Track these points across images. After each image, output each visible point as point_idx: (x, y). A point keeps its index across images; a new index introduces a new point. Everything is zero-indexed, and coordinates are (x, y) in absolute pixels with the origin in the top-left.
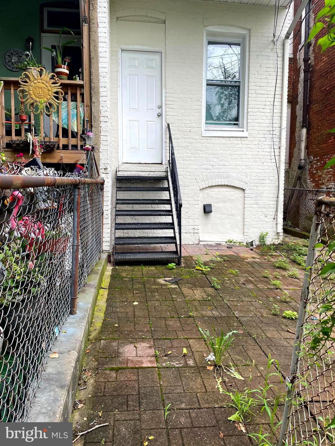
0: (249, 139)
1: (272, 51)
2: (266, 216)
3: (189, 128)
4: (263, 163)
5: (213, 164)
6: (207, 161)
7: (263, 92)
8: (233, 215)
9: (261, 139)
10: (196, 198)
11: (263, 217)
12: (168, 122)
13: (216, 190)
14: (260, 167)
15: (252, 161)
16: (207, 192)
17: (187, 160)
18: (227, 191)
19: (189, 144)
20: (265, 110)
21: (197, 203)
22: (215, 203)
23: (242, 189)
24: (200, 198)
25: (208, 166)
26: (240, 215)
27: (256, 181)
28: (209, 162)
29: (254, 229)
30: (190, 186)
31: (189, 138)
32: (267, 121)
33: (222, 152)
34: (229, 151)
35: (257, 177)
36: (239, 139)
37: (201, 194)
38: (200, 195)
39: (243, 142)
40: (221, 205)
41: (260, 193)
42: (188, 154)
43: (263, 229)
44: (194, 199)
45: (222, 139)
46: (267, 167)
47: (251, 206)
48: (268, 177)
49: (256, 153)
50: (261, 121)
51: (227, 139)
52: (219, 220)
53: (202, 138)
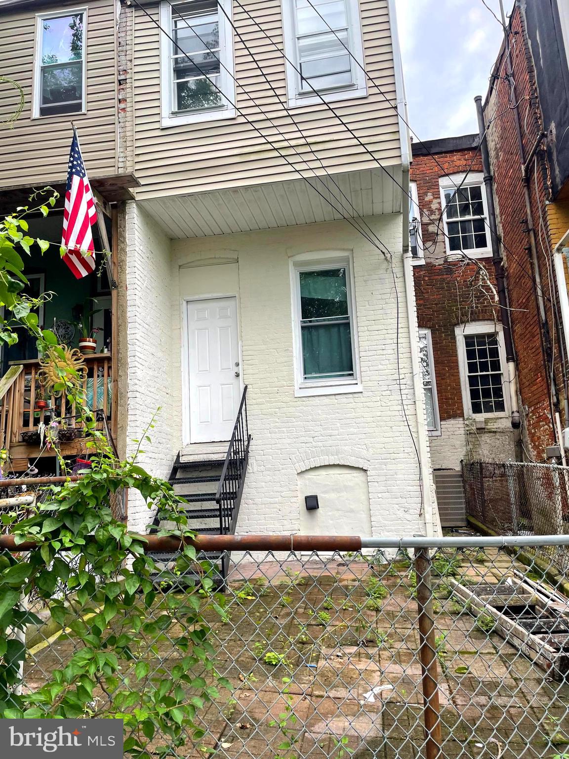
0: (365, 394)
1: (387, 271)
2: (406, 510)
3: (276, 388)
4: (391, 427)
5: (314, 436)
6: (305, 431)
7: (380, 327)
8: (352, 511)
9: (384, 393)
10: (293, 487)
11: (401, 514)
12: (247, 383)
13: (323, 473)
14: (387, 435)
15: (373, 426)
16: (309, 476)
17: (275, 433)
18: (340, 474)
19: (277, 410)
20: (385, 352)
21: (295, 494)
22: (323, 493)
23: (362, 469)
24: (298, 488)
25: (307, 438)
26: (363, 511)
27: (383, 456)
28: (308, 433)
29: (388, 533)
30: (283, 469)
31: (276, 402)
32: (390, 367)
33: (325, 416)
34: (337, 415)
35: (384, 449)
36: (351, 396)
37: (300, 481)
38: (299, 483)
39: (357, 400)
40: (333, 496)
41: (391, 474)
42: (276, 424)
43: (404, 533)
44: (290, 489)
45: (325, 397)
46: (398, 434)
47: (380, 495)
48: (402, 449)
49: (379, 414)
50: (380, 367)
51: (331, 397)
52: (332, 520)
53: (296, 399)
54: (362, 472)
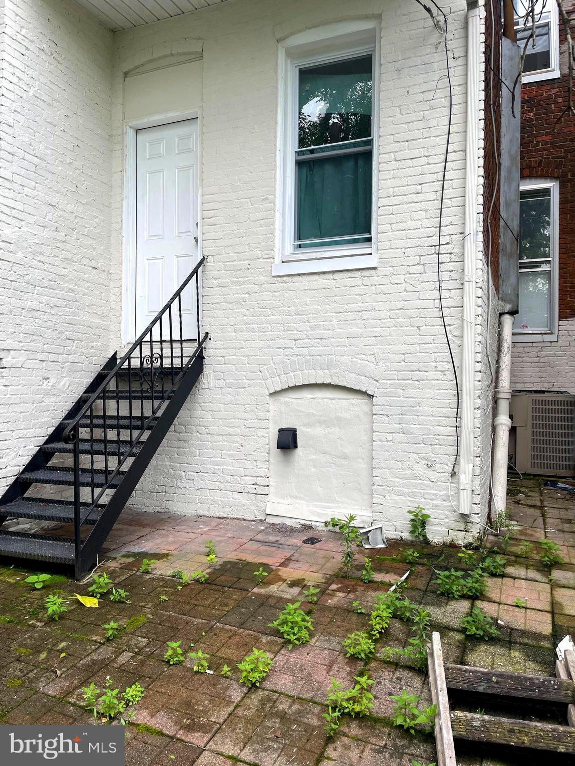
0: (381, 271)
1: (437, 48)
2: (430, 464)
3: (247, 262)
4: (418, 327)
5: (296, 337)
6: (285, 331)
7: (416, 153)
8: (345, 457)
9: (413, 269)
10: (262, 414)
11: (420, 469)
12: (206, 254)
13: (307, 394)
14: (409, 339)
15: (390, 325)
16: (287, 399)
17: (242, 331)
18: (331, 399)
19: (247, 296)
20: (421, 197)
21: (264, 424)
22: (304, 425)
23: (364, 393)
24: (270, 415)
25: (286, 341)
26: (363, 459)
27: (401, 375)
28: (289, 332)
29: (397, 498)
30: (249, 386)
31: (245, 283)
32: (427, 223)
33: (316, 307)
34: (334, 305)
35: (403, 363)
36: (357, 274)
37: (274, 406)
38: (272, 407)
39: (366, 281)
40: (319, 431)
41: (412, 404)
42: (244, 317)
43: (423, 500)
44: (257, 416)
45: (316, 277)
46: (429, 339)
47: (390, 437)
48: (434, 364)
49: (400, 304)
50: (411, 224)
51: (327, 276)
52: (315, 467)
53: (273, 280)
54: (366, 397)
